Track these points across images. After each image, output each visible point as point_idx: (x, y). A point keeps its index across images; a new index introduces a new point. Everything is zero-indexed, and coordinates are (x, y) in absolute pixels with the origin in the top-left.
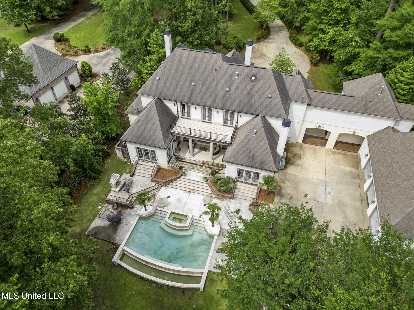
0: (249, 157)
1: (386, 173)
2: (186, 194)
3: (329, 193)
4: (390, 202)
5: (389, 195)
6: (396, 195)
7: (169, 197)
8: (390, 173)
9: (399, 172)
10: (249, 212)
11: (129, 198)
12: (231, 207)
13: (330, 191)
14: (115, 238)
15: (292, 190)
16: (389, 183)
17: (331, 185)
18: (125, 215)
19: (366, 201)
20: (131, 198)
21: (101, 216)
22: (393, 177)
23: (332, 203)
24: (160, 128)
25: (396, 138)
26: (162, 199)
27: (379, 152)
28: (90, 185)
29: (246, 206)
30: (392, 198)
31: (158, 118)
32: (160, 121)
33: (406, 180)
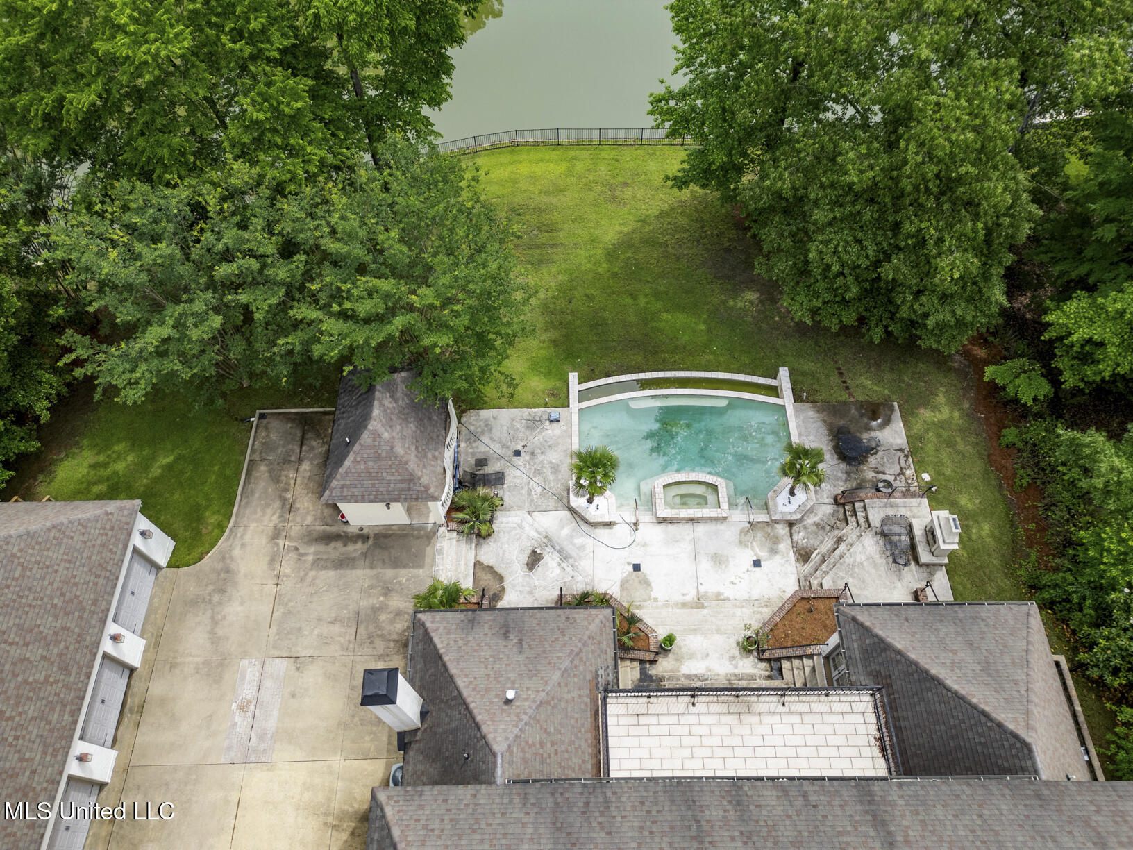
0: (520, 632)
1: (30, 714)
2: (709, 587)
3: (243, 708)
4: (76, 584)
5: (67, 614)
6: (46, 600)
7: (757, 564)
8: (18, 704)
10: (500, 570)
11: (867, 518)
12: (558, 571)
13: (238, 719)
14: (818, 412)
16: (43, 657)
17: (229, 748)
18: (840, 474)
20: (861, 520)
21: (899, 453)
22: (20, 679)
23: (244, 663)
26: (774, 551)
29: (514, 586)
30: (63, 595)
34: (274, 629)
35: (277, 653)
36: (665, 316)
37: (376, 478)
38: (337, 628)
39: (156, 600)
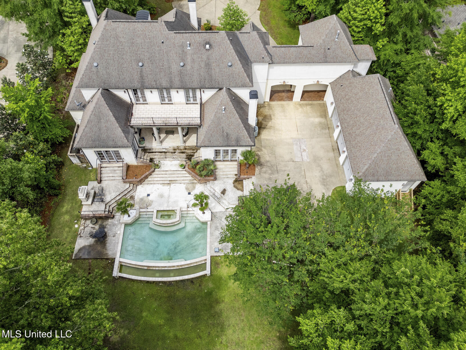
0: (223, 136)
2: (166, 188)
3: (304, 150)
4: (358, 151)
5: (356, 144)
7: (148, 195)
9: (362, 120)
10: (235, 189)
11: (106, 208)
12: (216, 189)
13: (305, 148)
14: (107, 254)
15: (270, 157)
16: (355, 132)
17: (305, 142)
18: (108, 227)
19: (337, 150)
20: (108, 208)
21: (82, 235)
23: (308, 160)
24: (117, 125)
25: (357, 83)
26: (142, 199)
27: (342, 100)
28: (54, 204)
29: (230, 184)
30: (359, 147)
31: (111, 113)
32: (114, 116)
33: (369, 127)
34: (303, 169)
35: (300, 163)
38: (283, 169)
39: (344, 176)
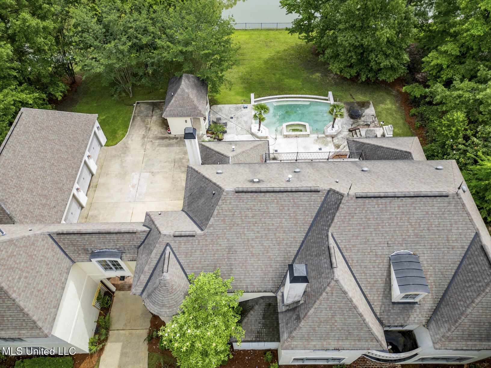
1: (62, 167)
3: (133, 186)
7: (320, 149)
8: (58, 162)
11: (360, 134)
13: (131, 189)
15: (180, 178)
17: (129, 198)
19: (91, 186)
21: (372, 116)
22: (59, 155)
23: (133, 174)
26: (326, 146)
34: (144, 164)
35: (145, 171)
36: (286, 80)
37: (182, 107)
38: (167, 164)
39: (101, 155)
